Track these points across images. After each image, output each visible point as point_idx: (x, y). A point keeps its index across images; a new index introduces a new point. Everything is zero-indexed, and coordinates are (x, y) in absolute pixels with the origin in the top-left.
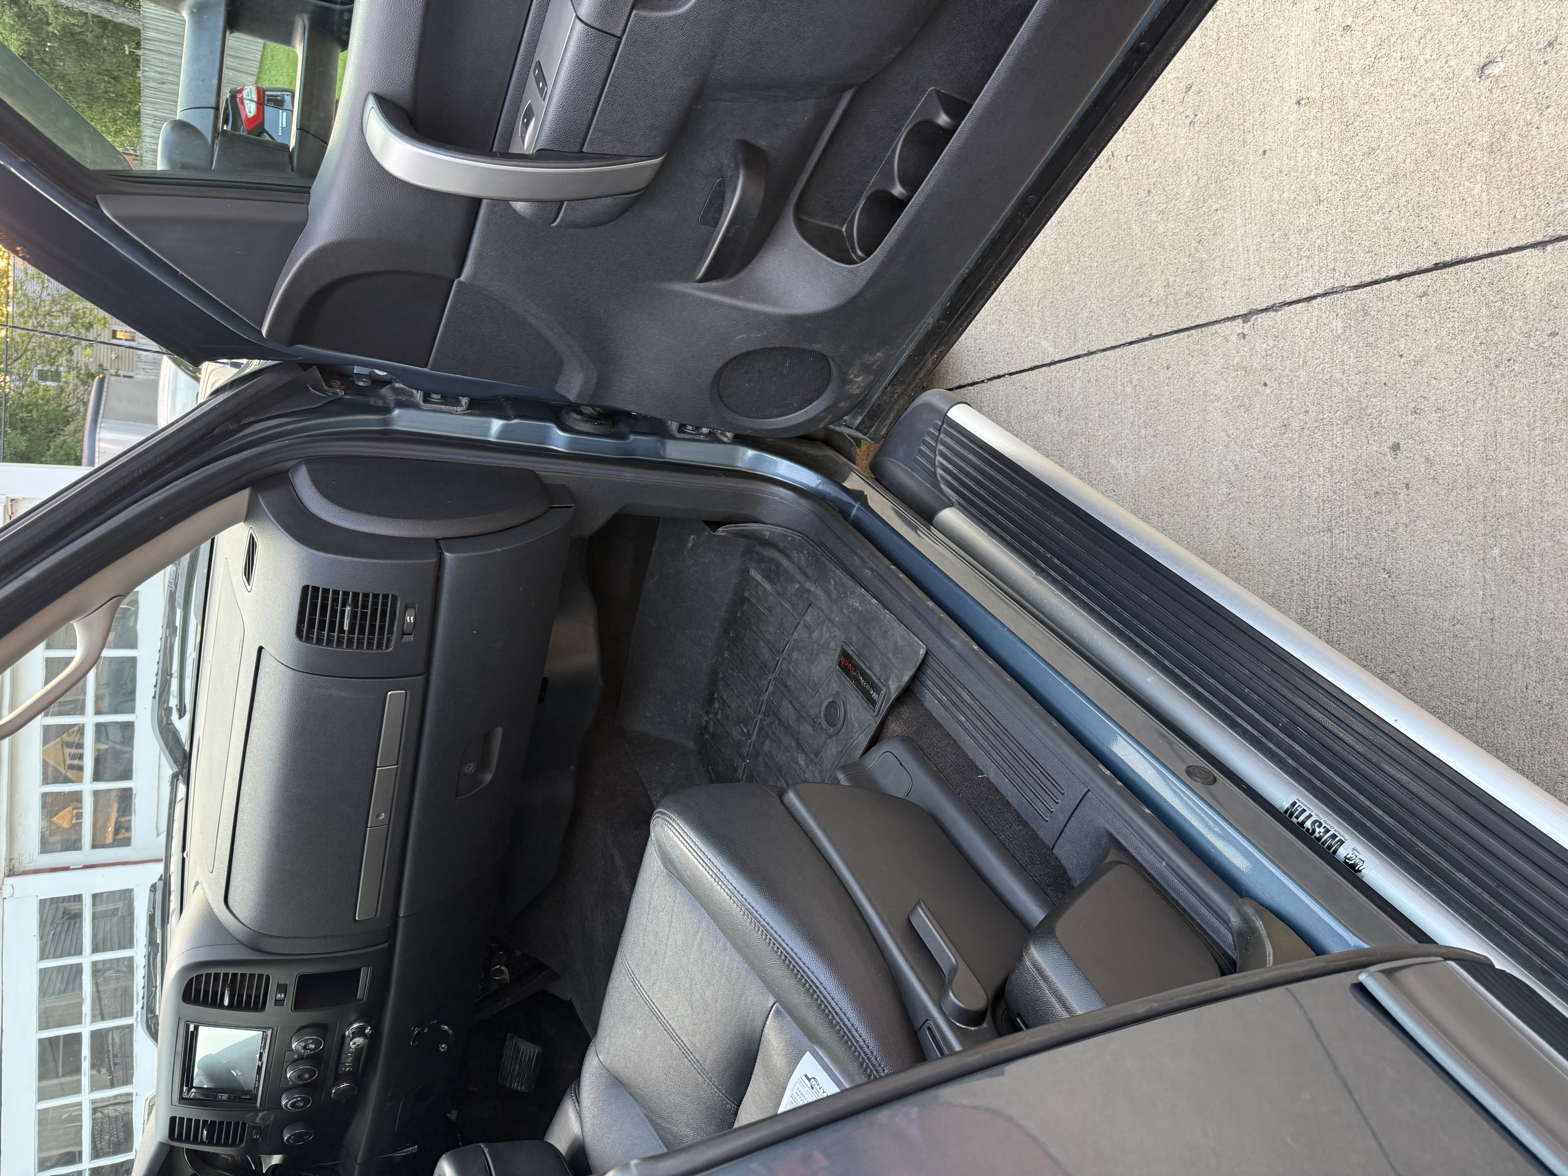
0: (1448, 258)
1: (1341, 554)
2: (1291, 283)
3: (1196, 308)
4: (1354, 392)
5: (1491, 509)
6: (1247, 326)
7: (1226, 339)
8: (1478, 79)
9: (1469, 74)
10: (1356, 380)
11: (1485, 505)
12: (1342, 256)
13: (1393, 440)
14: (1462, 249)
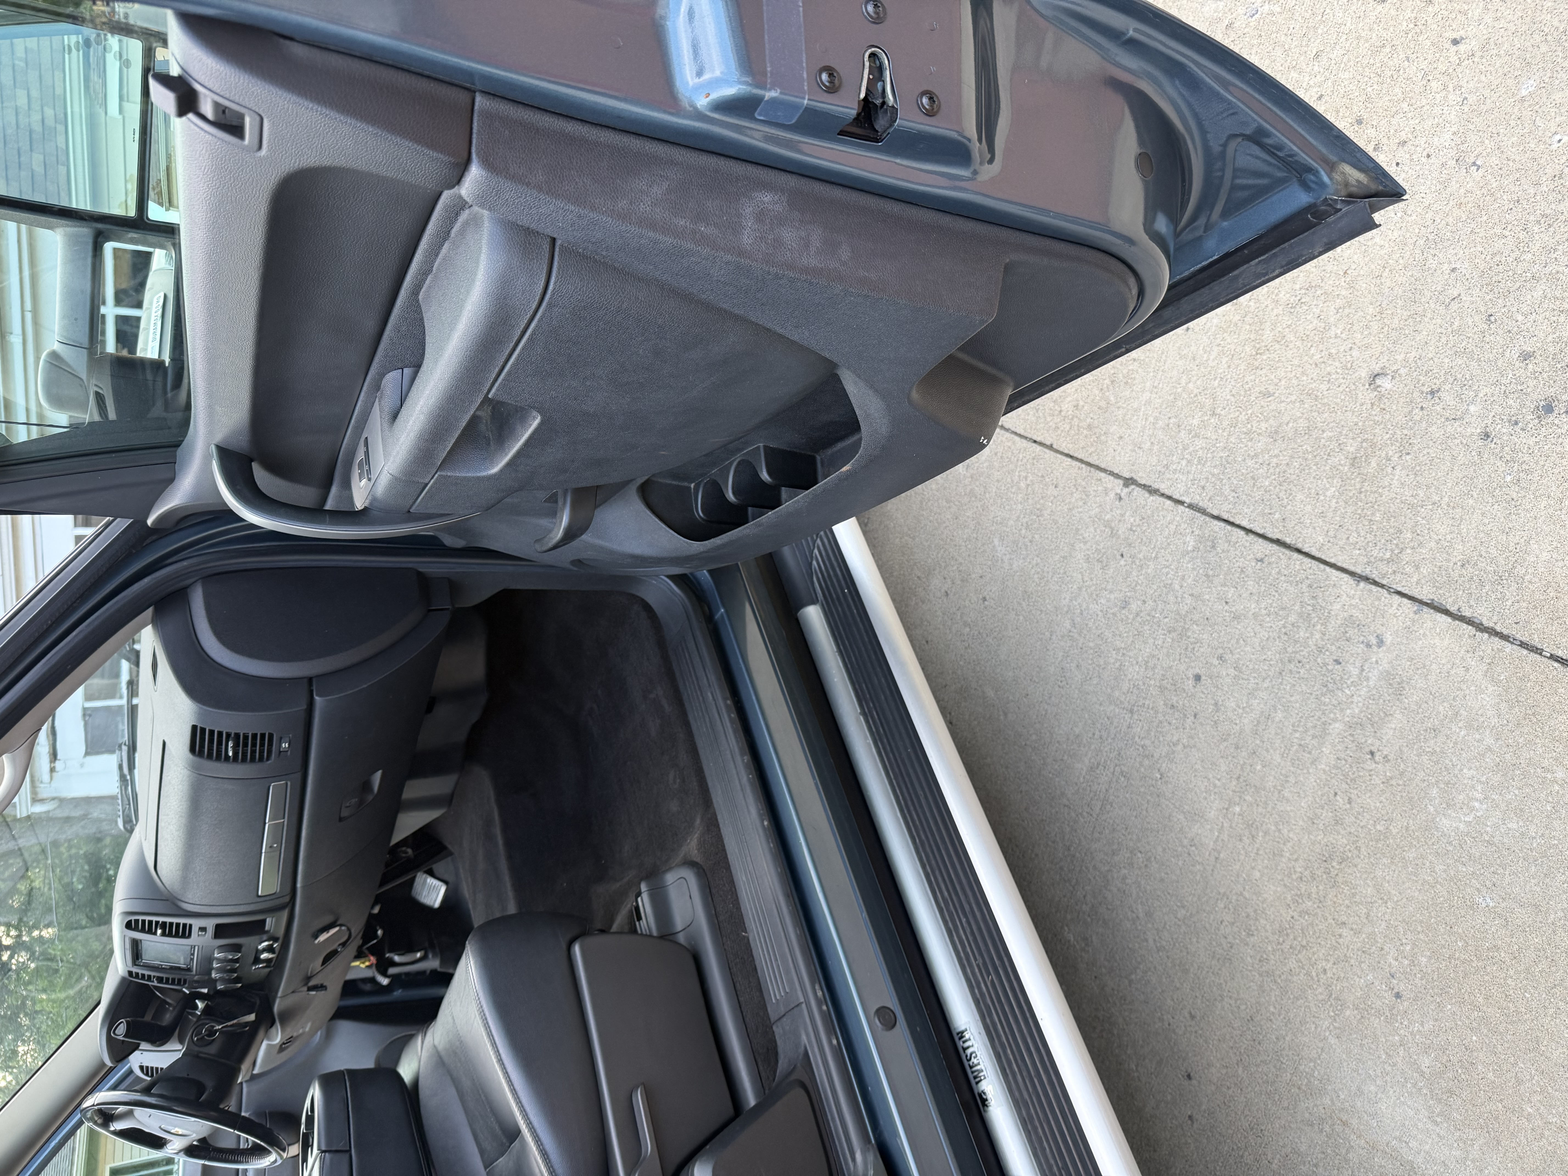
0: (1288, 540)
1: (1134, 737)
2: (1168, 476)
3: (1092, 445)
4: (1184, 609)
5: (1245, 774)
6: (1126, 490)
7: (1106, 491)
8: (1367, 386)
9: (1363, 375)
10: (1189, 600)
11: (1242, 769)
12: (1213, 479)
13: (1197, 671)
14: (1301, 540)
